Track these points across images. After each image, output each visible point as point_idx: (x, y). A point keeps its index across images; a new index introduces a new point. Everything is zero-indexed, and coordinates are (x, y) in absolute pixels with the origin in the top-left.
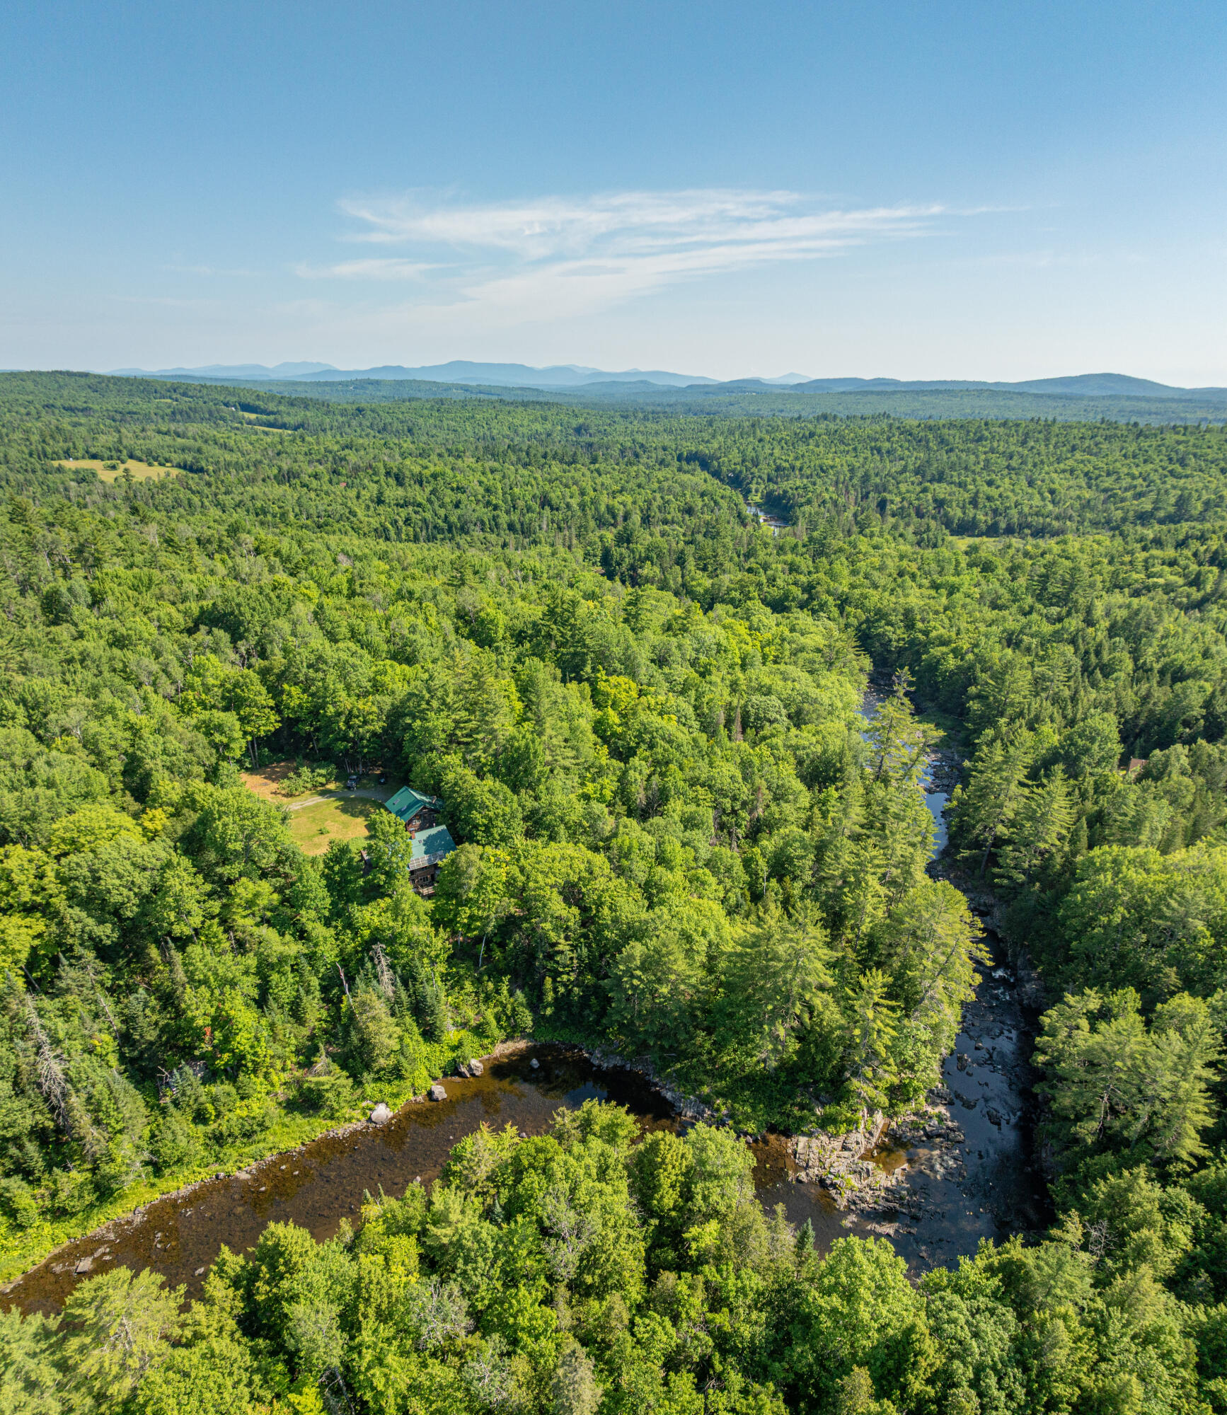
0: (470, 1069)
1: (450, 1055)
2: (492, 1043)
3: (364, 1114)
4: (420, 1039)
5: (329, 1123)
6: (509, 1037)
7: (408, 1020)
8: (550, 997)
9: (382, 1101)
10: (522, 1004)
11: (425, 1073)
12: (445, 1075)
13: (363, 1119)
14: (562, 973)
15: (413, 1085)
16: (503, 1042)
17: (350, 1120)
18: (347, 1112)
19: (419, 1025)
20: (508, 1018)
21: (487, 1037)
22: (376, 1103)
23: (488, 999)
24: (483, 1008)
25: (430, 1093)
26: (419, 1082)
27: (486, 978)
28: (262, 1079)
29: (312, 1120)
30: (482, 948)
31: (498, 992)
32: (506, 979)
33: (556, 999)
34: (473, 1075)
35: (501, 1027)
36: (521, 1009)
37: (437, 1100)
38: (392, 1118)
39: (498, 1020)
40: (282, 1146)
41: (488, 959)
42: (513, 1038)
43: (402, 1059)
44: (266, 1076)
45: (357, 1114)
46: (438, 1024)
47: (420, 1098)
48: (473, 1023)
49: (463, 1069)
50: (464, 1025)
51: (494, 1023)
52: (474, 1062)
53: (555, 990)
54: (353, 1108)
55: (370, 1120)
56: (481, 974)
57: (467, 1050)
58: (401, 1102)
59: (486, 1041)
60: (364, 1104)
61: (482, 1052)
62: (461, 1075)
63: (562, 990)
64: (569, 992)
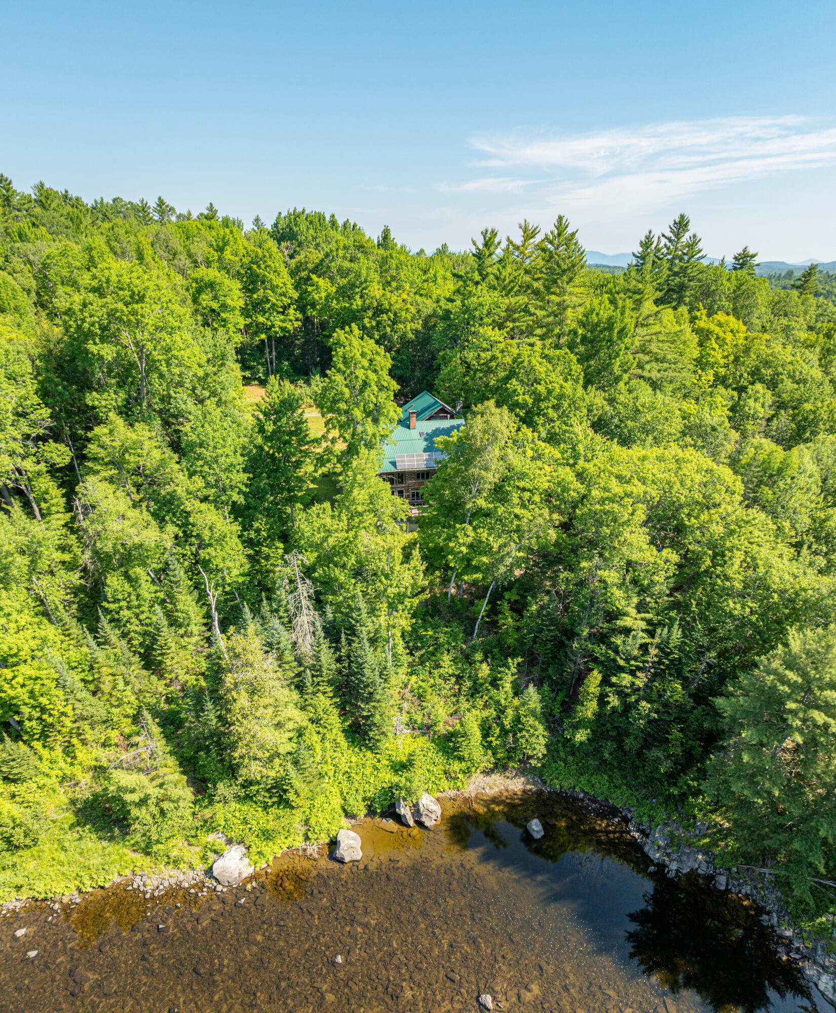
0: (417, 812)
1: (388, 777)
2: (467, 772)
3: (204, 858)
4: (341, 739)
5: (139, 858)
6: (499, 767)
7: (324, 702)
8: (590, 709)
9: (241, 842)
10: (533, 713)
11: (337, 802)
12: (371, 812)
13: (200, 867)
14: (621, 669)
15: (307, 822)
16: (487, 772)
17: (176, 862)
18: (177, 847)
19: (343, 713)
20: (504, 732)
21: (461, 759)
22: (229, 842)
23: (475, 691)
24: (465, 705)
25: (334, 843)
26: (320, 819)
27: (479, 656)
28: (58, 752)
29: (111, 848)
30: (483, 607)
31: (495, 683)
32: (513, 663)
33: (599, 715)
34: (420, 824)
35: (488, 746)
36: (531, 721)
37: (341, 861)
38: (252, 878)
39: (486, 732)
40: (40, 887)
41: (492, 625)
42: (505, 768)
43: (293, 773)
44: (68, 750)
45: (192, 854)
46: (377, 719)
47: (313, 849)
48: (441, 729)
49: (405, 811)
50: (426, 729)
51: (476, 734)
52: (427, 801)
53: (602, 700)
54: (189, 840)
55: (209, 872)
56: (474, 649)
57: (418, 776)
58: (274, 850)
59: (456, 766)
60: (211, 838)
61: (445, 784)
62: (399, 819)
63: (614, 701)
64: (627, 708)
